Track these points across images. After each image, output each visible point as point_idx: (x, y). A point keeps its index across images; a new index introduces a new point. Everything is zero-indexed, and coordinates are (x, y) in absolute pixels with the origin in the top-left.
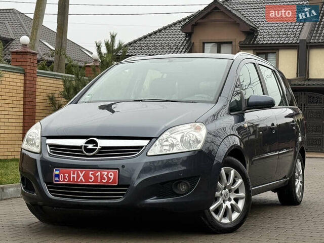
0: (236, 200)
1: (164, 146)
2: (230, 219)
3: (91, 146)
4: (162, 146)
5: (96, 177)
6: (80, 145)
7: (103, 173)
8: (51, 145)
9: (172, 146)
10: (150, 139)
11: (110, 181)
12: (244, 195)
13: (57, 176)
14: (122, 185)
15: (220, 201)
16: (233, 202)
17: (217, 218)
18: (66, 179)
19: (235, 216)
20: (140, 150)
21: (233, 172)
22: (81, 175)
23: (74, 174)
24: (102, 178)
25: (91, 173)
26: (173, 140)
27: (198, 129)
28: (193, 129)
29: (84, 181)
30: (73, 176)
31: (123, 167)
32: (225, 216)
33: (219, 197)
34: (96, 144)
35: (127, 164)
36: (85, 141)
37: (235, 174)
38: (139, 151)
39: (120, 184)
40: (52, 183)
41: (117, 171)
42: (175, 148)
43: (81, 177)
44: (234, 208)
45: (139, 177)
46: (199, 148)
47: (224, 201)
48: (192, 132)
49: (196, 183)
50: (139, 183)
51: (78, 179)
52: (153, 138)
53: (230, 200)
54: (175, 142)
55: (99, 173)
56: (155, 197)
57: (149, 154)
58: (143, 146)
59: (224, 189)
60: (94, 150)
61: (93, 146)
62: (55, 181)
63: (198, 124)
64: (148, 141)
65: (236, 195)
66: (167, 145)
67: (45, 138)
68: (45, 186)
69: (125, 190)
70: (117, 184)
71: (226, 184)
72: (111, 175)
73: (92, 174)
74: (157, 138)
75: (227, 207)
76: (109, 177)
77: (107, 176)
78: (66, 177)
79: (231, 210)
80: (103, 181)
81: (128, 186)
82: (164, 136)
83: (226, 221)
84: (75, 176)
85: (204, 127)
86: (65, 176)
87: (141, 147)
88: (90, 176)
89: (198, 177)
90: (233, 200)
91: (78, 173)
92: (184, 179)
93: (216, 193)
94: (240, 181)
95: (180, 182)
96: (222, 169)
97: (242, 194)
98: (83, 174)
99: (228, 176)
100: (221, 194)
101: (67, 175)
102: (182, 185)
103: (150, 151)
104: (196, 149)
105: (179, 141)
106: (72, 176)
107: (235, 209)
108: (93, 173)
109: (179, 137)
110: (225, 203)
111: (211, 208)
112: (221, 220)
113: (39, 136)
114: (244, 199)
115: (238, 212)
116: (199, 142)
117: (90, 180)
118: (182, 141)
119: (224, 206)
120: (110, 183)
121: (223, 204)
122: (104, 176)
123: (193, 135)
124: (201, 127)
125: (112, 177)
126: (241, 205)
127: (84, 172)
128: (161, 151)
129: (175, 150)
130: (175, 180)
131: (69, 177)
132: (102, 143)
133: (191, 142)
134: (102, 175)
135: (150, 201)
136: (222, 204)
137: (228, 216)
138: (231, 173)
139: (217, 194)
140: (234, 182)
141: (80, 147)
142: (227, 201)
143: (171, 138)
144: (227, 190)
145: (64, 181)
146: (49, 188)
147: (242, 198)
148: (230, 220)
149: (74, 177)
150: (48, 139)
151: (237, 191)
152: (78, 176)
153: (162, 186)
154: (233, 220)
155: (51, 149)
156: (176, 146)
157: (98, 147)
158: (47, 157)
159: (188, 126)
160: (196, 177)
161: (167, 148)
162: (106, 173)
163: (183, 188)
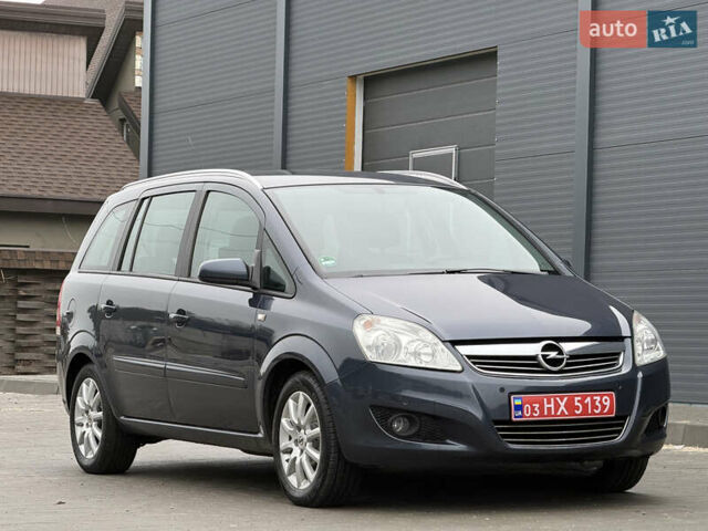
5: (585, 407)
6: (533, 354)
7: (595, 398)
11: (606, 411)
13: (519, 408)
14: (620, 416)
18: (537, 412)
22: (562, 404)
23: (549, 403)
24: (594, 406)
25: (576, 399)
29: (567, 413)
39: (617, 414)
40: (509, 421)
41: (613, 393)
43: (562, 408)
51: (556, 411)
55: (588, 399)
61: (557, 354)
62: (515, 417)
69: (621, 425)
70: (614, 415)
72: (606, 401)
73: (578, 401)
77: (600, 402)
80: (596, 412)
84: (552, 406)
86: (533, 408)
88: (577, 404)
91: (556, 401)
98: (565, 402)
101: (537, 405)
106: (546, 406)
117: (576, 412)
120: (606, 414)
122: (597, 404)
127: (566, 399)
131: (542, 408)
134: (593, 402)
141: (534, 358)
145: (532, 416)
146: (498, 430)
149: (549, 409)
152: (557, 406)
157: (565, 356)
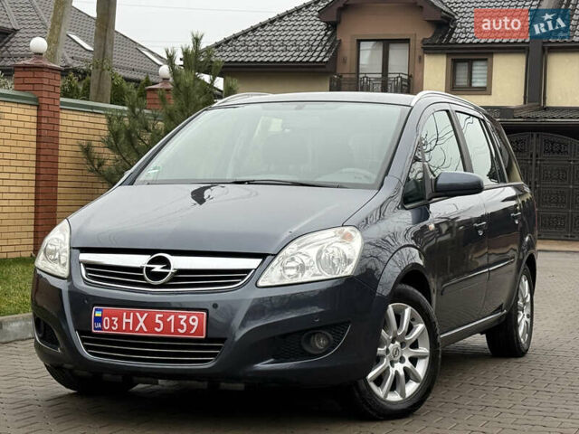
0: (414, 360)
1: (287, 268)
2: (403, 394)
3: (158, 268)
4: (284, 268)
5: (167, 325)
6: (139, 265)
7: (180, 317)
8: (87, 265)
9: (302, 268)
10: (263, 256)
11: (192, 332)
12: (428, 351)
13: (99, 320)
14: (214, 339)
15: (386, 362)
16: (408, 364)
17: (380, 392)
18: (115, 326)
19: (411, 388)
20: (245, 277)
21: (408, 311)
22: (141, 320)
23: (128, 317)
24: (178, 325)
25: (158, 316)
26: (304, 258)
27: (347, 238)
28: (337, 239)
29: (145, 330)
30: (128, 320)
31: (215, 306)
32: (393, 388)
33: (383, 357)
34: (167, 264)
35: (221, 301)
36: (147, 258)
37: (412, 314)
38: (243, 278)
39: (209, 336)
40: (90, 333)
41: (205, 314)
42: (306, 272)
43: (141, 324)
44: (408, 375)
45: (243, 325)
46: (349, 273)
47: (392, 363)
48: (336, 245)
49: (343, 334)
50: (244, 335)
51: (135, 326)
52: (268, 255)
53: (402, 360)
54: (306, 262)
55: (172, 317)
56: (272, 360)
57: (260, 283)
58: (251, 270)
59: (393, 342)
60: (165, 274)
61: (163, 268)
62: (95, 329)
63: (347, 229)
64: (260, 260)
65: (413, 352)
66: (293, 268)
67: (78, 251)
68: (76, 337)
69: (219, 348)
70: (204, 337)
71: (395, 333)
72: (194, 320)
73: (159, 319)
74: (275, 255)
75: (397, 372)
76: (191, 324)
77: (187, 321)
78: (115, 323)
79: (404, 380)
80: (179, 330)
81: (223, 340)
82: (287, 251)
83: (394, 397)
84: (131, 321)
85: (358, 234)
86: (112, 321)
87: (247, 271)
88: (157, 321)
89: (347, 323)
90: (407, 361)
91: (135, 316)
92: (321, 328)
93: (379, 349)
94: (420, 327)
95: (314, 334)
96: (390, 306)
97: (424, 349)
98: (144, 317)
99: (399, 318)
100: (387, 351)
101: (116, 319)
102: (319, 339)
103: (262, 278)
104: (343, 274)
105: (314, 259)
106: (125, 320)
107: (411, 377)
108: (161, 316)
109: (313, 252)
110: (393, 367)
111: (370, 375)
112: (386, 396)
113: (67, 247)
114: (428, 359)
115: (417, 381)
116: (349, 261)
117: (156, 329)
118: (318, 259)
119: (392, 371)
120: (192, 334)
121: (391, 368)
122: (182, 322)
123: (338, 249)
124: (353, 234)
125: (196, 324)
126: (421, 369)
127: (146, 315)
128: (282, 278)
129: (307, 277)
130: (307, 330)
131: (120, 322)
132: (178, 263)
133: (334, 261)
134: (177, 321)
135: (261, 366)
136: (388, 367)
137: (398, 388)
138: (404, 314)
139: (381, 350)
140: (411, 328)
141: (139, 270)
142: (396, 362)
143: (299, 255)
144: (397, 343)
145: (110, 329)
146: (83, 340)
147: (423, 357)
148: (401, 396)
149: (128, 324)
150: (82, 252)
151: (415, 345)
152: (136, 322)
153: (283, 340)
154: (407, 396)
155: (87, 271)
156: (308, 268)
157: (172, 271)
158: (81, 285)
159: (330, 233)
160: (343, 323)
161: (293, 272)
162: (185, 317)
163: (320, 343)
